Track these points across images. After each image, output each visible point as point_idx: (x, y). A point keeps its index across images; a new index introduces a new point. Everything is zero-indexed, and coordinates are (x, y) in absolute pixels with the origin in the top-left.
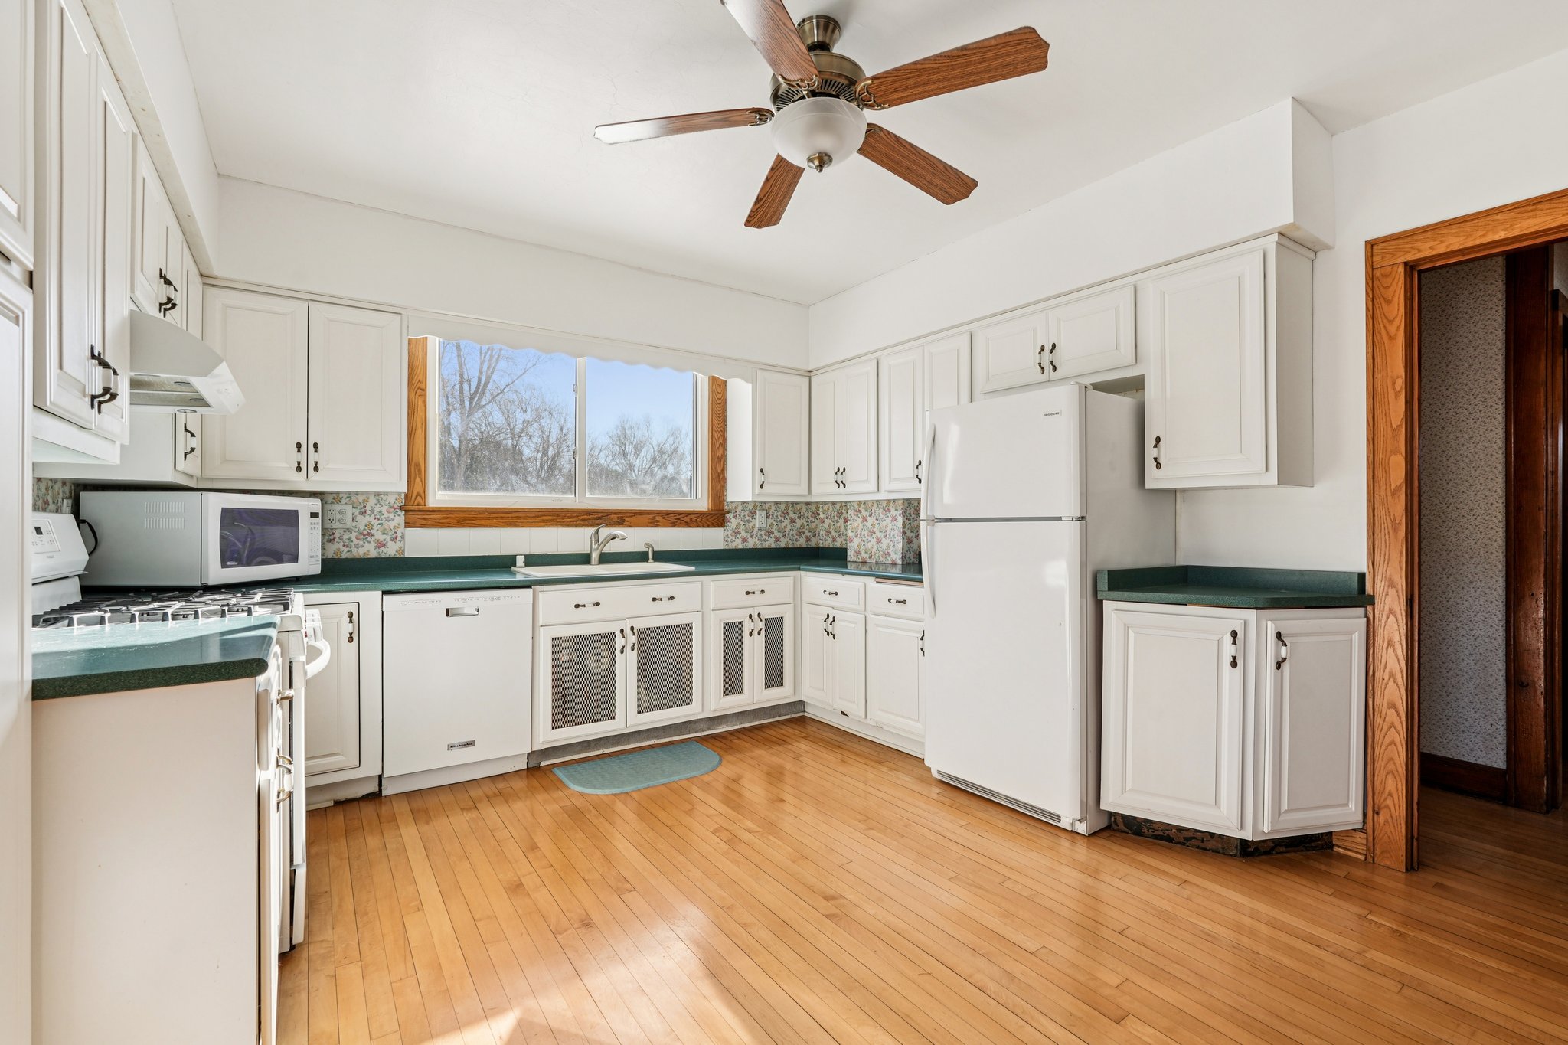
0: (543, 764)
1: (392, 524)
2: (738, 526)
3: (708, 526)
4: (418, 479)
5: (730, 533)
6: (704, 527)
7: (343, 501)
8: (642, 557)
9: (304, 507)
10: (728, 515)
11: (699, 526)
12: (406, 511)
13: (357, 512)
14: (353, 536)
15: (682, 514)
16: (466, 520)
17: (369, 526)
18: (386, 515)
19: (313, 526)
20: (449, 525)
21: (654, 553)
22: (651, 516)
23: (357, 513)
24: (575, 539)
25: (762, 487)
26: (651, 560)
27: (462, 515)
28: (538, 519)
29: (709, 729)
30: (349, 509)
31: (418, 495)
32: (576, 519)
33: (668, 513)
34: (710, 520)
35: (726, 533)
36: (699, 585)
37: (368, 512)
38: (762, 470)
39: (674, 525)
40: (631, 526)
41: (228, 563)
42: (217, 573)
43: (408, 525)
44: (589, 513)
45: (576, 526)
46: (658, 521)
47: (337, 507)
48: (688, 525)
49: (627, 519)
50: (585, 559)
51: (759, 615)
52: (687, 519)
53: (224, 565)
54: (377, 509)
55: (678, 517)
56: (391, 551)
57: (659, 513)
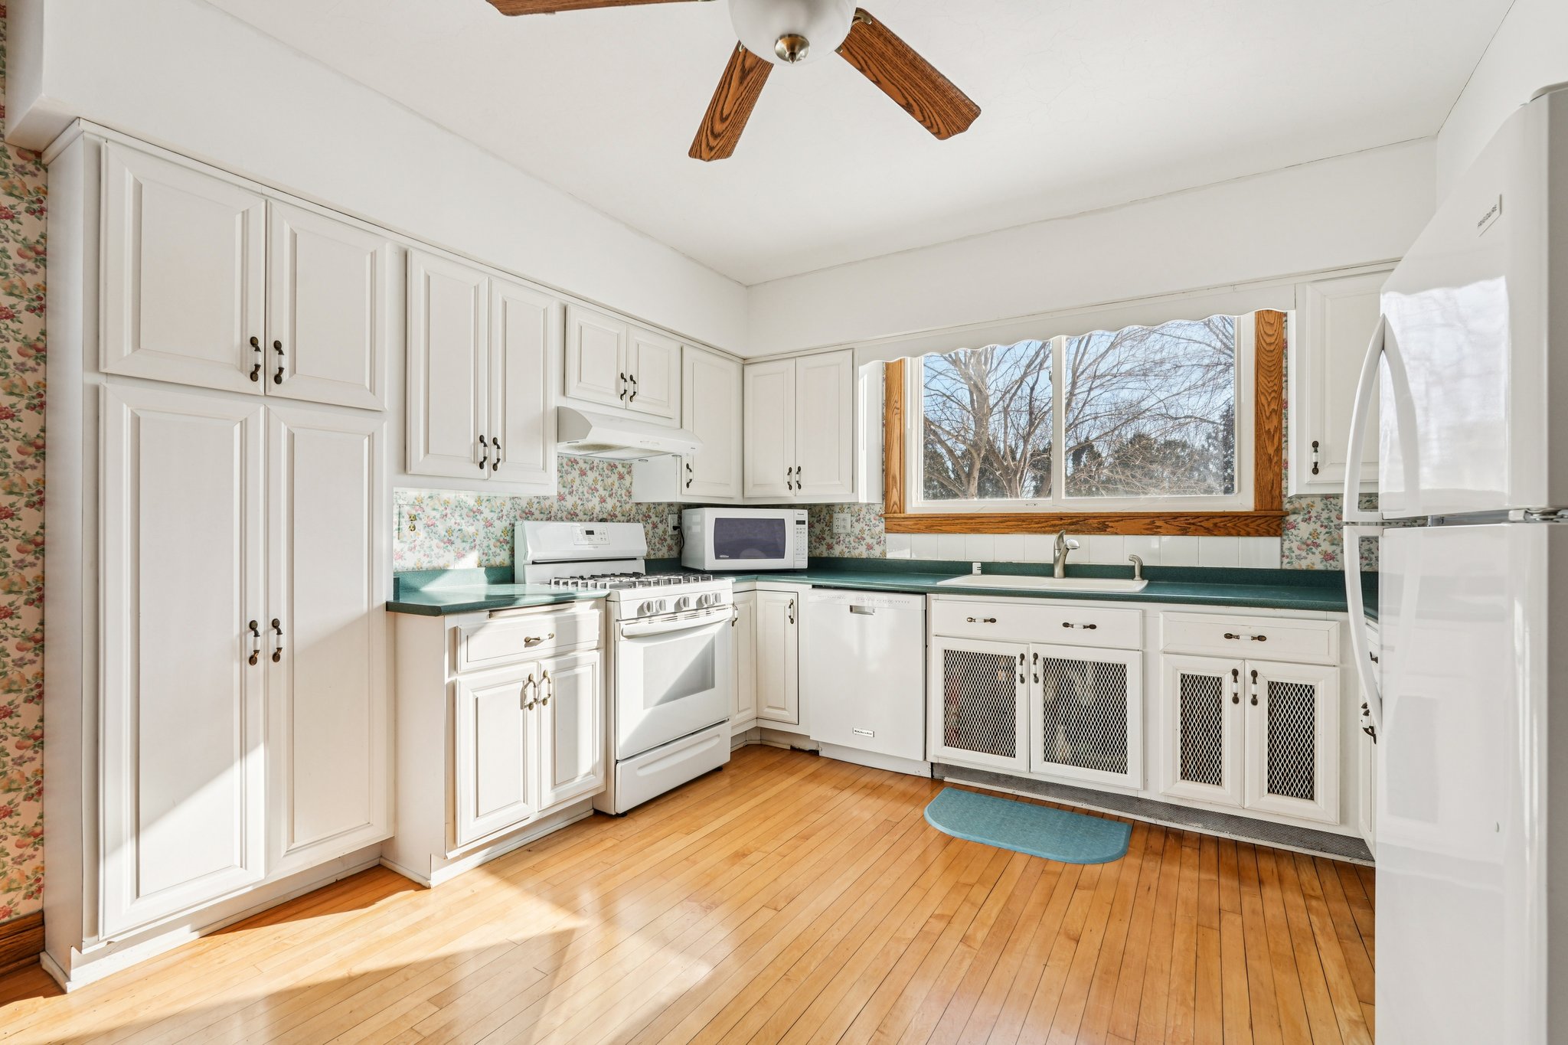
0: (947, 779)
1: (878, 530)
2: (1314, 534)
3: (1248, 534)
4: (895, 490)
5: (1295, 545)
6: (1239, 535)
7: (846, 511)
8: (1125, 572)
9: (789, 517)
10: (1291, 518)
11: (1229, 534)
12: (886, 518)
13: (854, 519)
14: (852, 539)
15: (1198, 517)
16: (933, 526)
17: (862, 531)
18: (874, 522)
19: (799, 531)
20: (919, 531)
21: (1143, 569)
22: (1148, 521)
23: (854, 521)
24: (1039, 547)
25: (1315, 471)
26: (1137, 577)
27: (930, 521)
28: (1001, 525)
29: (1170, 820)
30: (848, 517)
31: (895, 503)
32: (1045, 524)
33: (1175, 516)
34: (1252, 525)
35: (1287, 545)
36: (1137, 615)
37: (861, 520)
38: (1315, 445)
39: (1184, 532)
40: (1116, 534)
41: (721, 556)
42: (711, 562)
43: (888, 530)
44: (1061, 517)
45: (1045, 532)
46: (1160, 527)
47: (841, 516)
48: (1209, 532)
49: (1110, 524)
50: (1046, 571)
51: (1254, 674)
52: (1209, 524)
53: (717, 557)
54: (867, 517)
55: (1192, 521)
56: (876, 553)
57: (1158, 516)
